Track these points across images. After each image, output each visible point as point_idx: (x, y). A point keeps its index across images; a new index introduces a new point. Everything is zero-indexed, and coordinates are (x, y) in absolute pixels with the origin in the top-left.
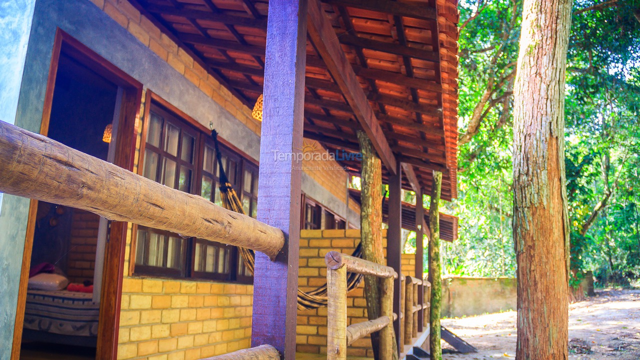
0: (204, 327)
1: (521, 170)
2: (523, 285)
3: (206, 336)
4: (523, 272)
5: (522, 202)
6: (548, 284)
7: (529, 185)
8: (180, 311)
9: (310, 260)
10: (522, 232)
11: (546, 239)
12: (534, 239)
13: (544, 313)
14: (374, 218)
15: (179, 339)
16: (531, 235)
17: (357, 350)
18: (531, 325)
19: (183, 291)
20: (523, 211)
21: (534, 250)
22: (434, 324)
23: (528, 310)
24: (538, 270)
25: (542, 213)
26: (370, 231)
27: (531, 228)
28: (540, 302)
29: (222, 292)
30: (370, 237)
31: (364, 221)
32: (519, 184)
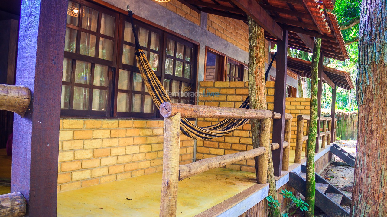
0: (127, 151)
1: (365, 31)
2: (361, 132)
3: (130, 157)
4: (362, 121)
5: (364, 60)
6: (383, 133)
7: (371, 44)
8: (102, 140)
9: (220, 103)
10: (363, 86)
11: (384, 93)
12: (373, 93)
13: (377, 158)
14: (258, 73)
15: (102, 159)
16: (371, 89)
17: (251, 168)
18: (366, 166)
19: (104, 126)
20: (365, 68)
21: (373, 103)
22: (310, 152)
23: (364, 154)
24: (375, 121)
25: (382, 70)
26: (254, 83)
27: (371, 83)
28: (374, 148)
29: (145, 126)
30: (255, 87)
31: (250, 75)
32: (363, 44)
